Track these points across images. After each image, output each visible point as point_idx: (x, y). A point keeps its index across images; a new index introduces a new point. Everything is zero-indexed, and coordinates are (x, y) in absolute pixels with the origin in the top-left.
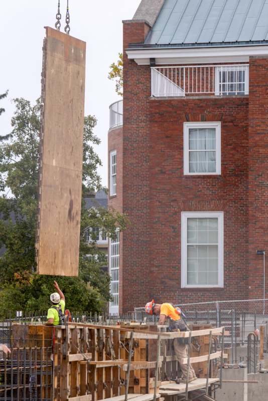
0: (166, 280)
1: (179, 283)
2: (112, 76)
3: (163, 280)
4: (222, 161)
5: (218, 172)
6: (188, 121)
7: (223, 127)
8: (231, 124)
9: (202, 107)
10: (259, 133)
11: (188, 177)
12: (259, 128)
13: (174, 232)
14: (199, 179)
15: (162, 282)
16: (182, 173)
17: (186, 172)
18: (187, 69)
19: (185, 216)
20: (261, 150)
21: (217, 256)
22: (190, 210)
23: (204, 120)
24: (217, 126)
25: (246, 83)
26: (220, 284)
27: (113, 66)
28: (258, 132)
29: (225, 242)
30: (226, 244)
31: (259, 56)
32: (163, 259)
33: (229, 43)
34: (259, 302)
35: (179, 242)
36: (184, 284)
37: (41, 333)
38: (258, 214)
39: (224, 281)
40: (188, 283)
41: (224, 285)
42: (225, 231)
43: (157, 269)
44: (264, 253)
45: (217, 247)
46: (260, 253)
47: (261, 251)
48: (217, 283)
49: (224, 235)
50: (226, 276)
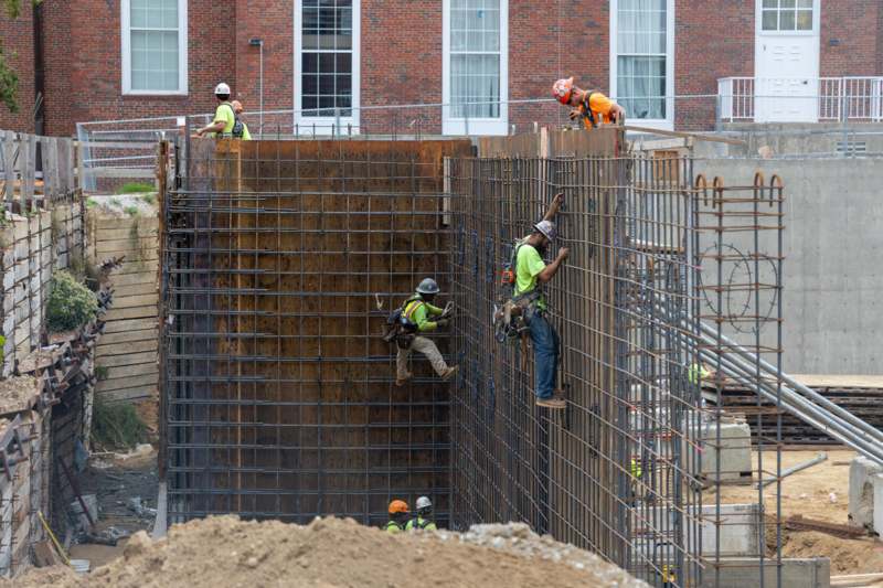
0: (100, 83)
1: (119, 87)
3: (95, 82)
13: (110, 9)
15: (93, 85)
21: (178, 47)
26: (183, 90)
29: (189, 26)
30: (191, 30)
32: (93, 49)
34: (252, 116)
35: (118, 25)
36: (127, 89)
37: (234, 151)
39: (189, 86)
41: (189, 90)
42: (189, 11)
43: (83, 65)
44: (261, 43)
45: (176, 34)
46: (254, 46)
47: (257, 41)
48: (177, 88)
49: (189, 16)
50: (191, 77)
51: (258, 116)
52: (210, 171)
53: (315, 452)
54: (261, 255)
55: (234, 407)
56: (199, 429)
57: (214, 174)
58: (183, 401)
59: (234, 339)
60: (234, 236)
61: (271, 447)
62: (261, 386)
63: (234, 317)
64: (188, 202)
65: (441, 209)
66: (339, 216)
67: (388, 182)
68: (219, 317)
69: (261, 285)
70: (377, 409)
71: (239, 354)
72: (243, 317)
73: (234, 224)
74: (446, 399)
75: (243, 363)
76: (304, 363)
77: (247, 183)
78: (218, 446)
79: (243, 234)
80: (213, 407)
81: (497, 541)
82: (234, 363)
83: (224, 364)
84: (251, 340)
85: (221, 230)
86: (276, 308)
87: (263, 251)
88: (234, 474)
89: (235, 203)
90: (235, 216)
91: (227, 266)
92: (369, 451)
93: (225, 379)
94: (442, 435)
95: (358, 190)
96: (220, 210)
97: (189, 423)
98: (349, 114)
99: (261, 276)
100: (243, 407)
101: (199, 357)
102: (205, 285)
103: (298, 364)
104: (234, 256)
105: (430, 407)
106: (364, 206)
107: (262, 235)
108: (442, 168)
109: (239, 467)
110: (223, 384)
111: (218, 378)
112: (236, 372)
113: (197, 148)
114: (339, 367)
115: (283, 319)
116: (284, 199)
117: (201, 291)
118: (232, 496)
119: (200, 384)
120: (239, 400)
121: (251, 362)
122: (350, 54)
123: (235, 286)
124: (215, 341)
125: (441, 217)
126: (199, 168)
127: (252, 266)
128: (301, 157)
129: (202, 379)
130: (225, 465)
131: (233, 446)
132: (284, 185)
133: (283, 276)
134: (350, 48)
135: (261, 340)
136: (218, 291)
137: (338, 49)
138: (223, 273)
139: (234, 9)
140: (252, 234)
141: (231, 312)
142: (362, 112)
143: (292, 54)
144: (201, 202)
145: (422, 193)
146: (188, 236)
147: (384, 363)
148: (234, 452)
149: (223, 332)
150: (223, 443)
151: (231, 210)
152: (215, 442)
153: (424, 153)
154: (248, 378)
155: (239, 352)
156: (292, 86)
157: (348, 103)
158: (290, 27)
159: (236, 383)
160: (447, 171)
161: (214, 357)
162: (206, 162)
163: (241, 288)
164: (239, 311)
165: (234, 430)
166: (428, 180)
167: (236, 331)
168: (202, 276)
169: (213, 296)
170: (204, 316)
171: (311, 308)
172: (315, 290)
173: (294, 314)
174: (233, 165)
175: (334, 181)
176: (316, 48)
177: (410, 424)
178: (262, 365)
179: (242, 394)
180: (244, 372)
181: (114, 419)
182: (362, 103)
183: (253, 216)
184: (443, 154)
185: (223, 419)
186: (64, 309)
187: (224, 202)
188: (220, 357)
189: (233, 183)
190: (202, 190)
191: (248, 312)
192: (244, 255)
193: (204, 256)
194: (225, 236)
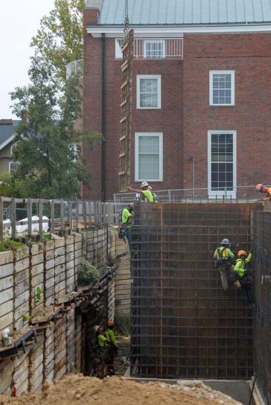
1: (134, 178)
2: (32, 45)
4: (162, 100)
5: (159, 107)
6: (139, 74)
7: (162, 78)
8: (167, 76)
9: (148, 65)
10: (190, 83)
11: (139, 110)
12: (190, 79)
14: (147, 111)
16: (136, 107)
17: (138, 107)
18: (138, 40)
19: (137, 135)
20: (192, 93)
21: (159, 161)
22: (141, 131)
23: (150, 73)
24: (159, 78)
25: (164, 50)
26: (161, 179)
27: (33, 39)
28: (190, 81)
30: (165, 153)
31: (191, 33)
33: (153, 25)
34: (190, 190)
35: (134, 152)
36: (137, 179)
37: (159, 208)
38: (189, 134)
40: (139, 179)
41: (164, 179)
42: (163, 145)
44: (194, 159)
45: (158, 155)
46: (191, 160)
47: (192, 158)
48: (158, 179)
49: (163, 147)
50: (164, 173)
51: (192, 191)
52: (149, 217)
53: (194, 339)
54: (171, 253)
55: (159, 319)
56: (144, 328)
57: (151, 217)
58: (137, 316)
59: (159, 290)
60: (159, 245)
61: (175, 336)
62: (171, 310)
63: (159, 280)
64: (140, 230)
65: (249, 233)
66: (205, 236)
67: (226, 221)
68: (153, 280)
69: (171, 266)
70: (222, 320)
71: (161, 296)
72: (163, 280)
73: (159, 240)
74: (251, 316)
75: (163, 300)
76: (189, 300)
77: (165, 222)
78: (153, 335)
79: (163, 244)
80: (150, 319)
81: (186, 388)
82: (159, 300)
83: (154, 300)
84: (167, 289)
85: (153, 242)
86: (177, 276)
87: (172, 251)
88: (159, 348)
89: (160, 230)
90: (160, 236)
91: (156, 258)
92: (219, 339)
93: (155, 307)
94: (250, 332)
95: (213, 225)
96: (153, 233)
97: (140, 326)
98: (232, 189)
99: (171, 262)
100: (163, 319)
101: (144, 297)
102: (147, 266)
103: (186, 300)
104: (159, 253)
105: (245, 319)
106: (216, 232)
107: (172, 244)
108: (250, 215)
109: (161, 345)
110: (154, 309)
111: (152, 306)
112: (160, 304)
113: (143, 207)
114: (205, 302)
115: (181, 281)
116: (181, 229)
117: (145, 268)
118: (158, 357)
119: (145, 309)
120: (161, 315)
121: (166, 300)
122: (232, 164)
123: (160, 266)
124: (151, 290)
125: (249, 237)
126: (144, 215)
127: (167, 258)
128: (189, 210)
129: (145, 306)
130: (155, 344)
131: (158, 336)
132: (181, 223)
133: (181, 262)
134: (232, 161)
135: (171, 290)
136: (152, 269)
137: (227, 161)
138: (154, 261)
139: (183, 144)
140: (167, 244)
141: (157, 278)
142: (237, 188)
143: (207, 164)
144: (145, 230)
145: (241, 226)
146: (140, 245)
147: (224, 300)
148: (159, 338)
149: (154, 286)
150: (154, 334)
151: (158, 233)
152: (151, 334)
153: (242, 209)
154: (164, 306)
155: (161, 295)
156: (207, 178)
157: (231, 184)
158: (206, 152)
159: (160, 308)
160: (252, 216)
161: (151, 297)
162: (147, 213)
163: (162, 267)
164: (161, 277)
165: (159, 329)
166: (244, 220)
167: (160, 286)
168: (146, 262)
169: (150, 271)
170: (146, 279)
171: (193, 276)
172: (195, 268)
173: (185, 279)
174: (159, 214)
175: (203, 221)
176: (217, 161)
177: (236, 327)
178: (171, 300)
179: (163, 313)
180: (163, 304)
181: (122, 322)
182: (237, 185)
183: (167, 236)
184: (250, 209)
185: (154, 324)
186: (85, 276)
187: (155, 230)
188: (153, 297)
189: (160, 222)
190: (145, 225)
191: (165, 278)
192: (164, 253)
193: (146, 253)
194: (155, 245)
